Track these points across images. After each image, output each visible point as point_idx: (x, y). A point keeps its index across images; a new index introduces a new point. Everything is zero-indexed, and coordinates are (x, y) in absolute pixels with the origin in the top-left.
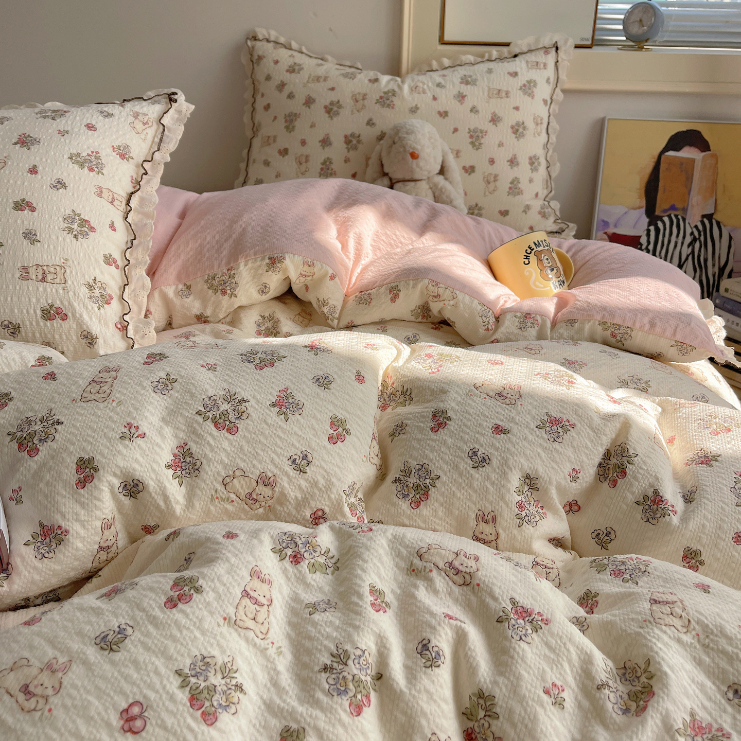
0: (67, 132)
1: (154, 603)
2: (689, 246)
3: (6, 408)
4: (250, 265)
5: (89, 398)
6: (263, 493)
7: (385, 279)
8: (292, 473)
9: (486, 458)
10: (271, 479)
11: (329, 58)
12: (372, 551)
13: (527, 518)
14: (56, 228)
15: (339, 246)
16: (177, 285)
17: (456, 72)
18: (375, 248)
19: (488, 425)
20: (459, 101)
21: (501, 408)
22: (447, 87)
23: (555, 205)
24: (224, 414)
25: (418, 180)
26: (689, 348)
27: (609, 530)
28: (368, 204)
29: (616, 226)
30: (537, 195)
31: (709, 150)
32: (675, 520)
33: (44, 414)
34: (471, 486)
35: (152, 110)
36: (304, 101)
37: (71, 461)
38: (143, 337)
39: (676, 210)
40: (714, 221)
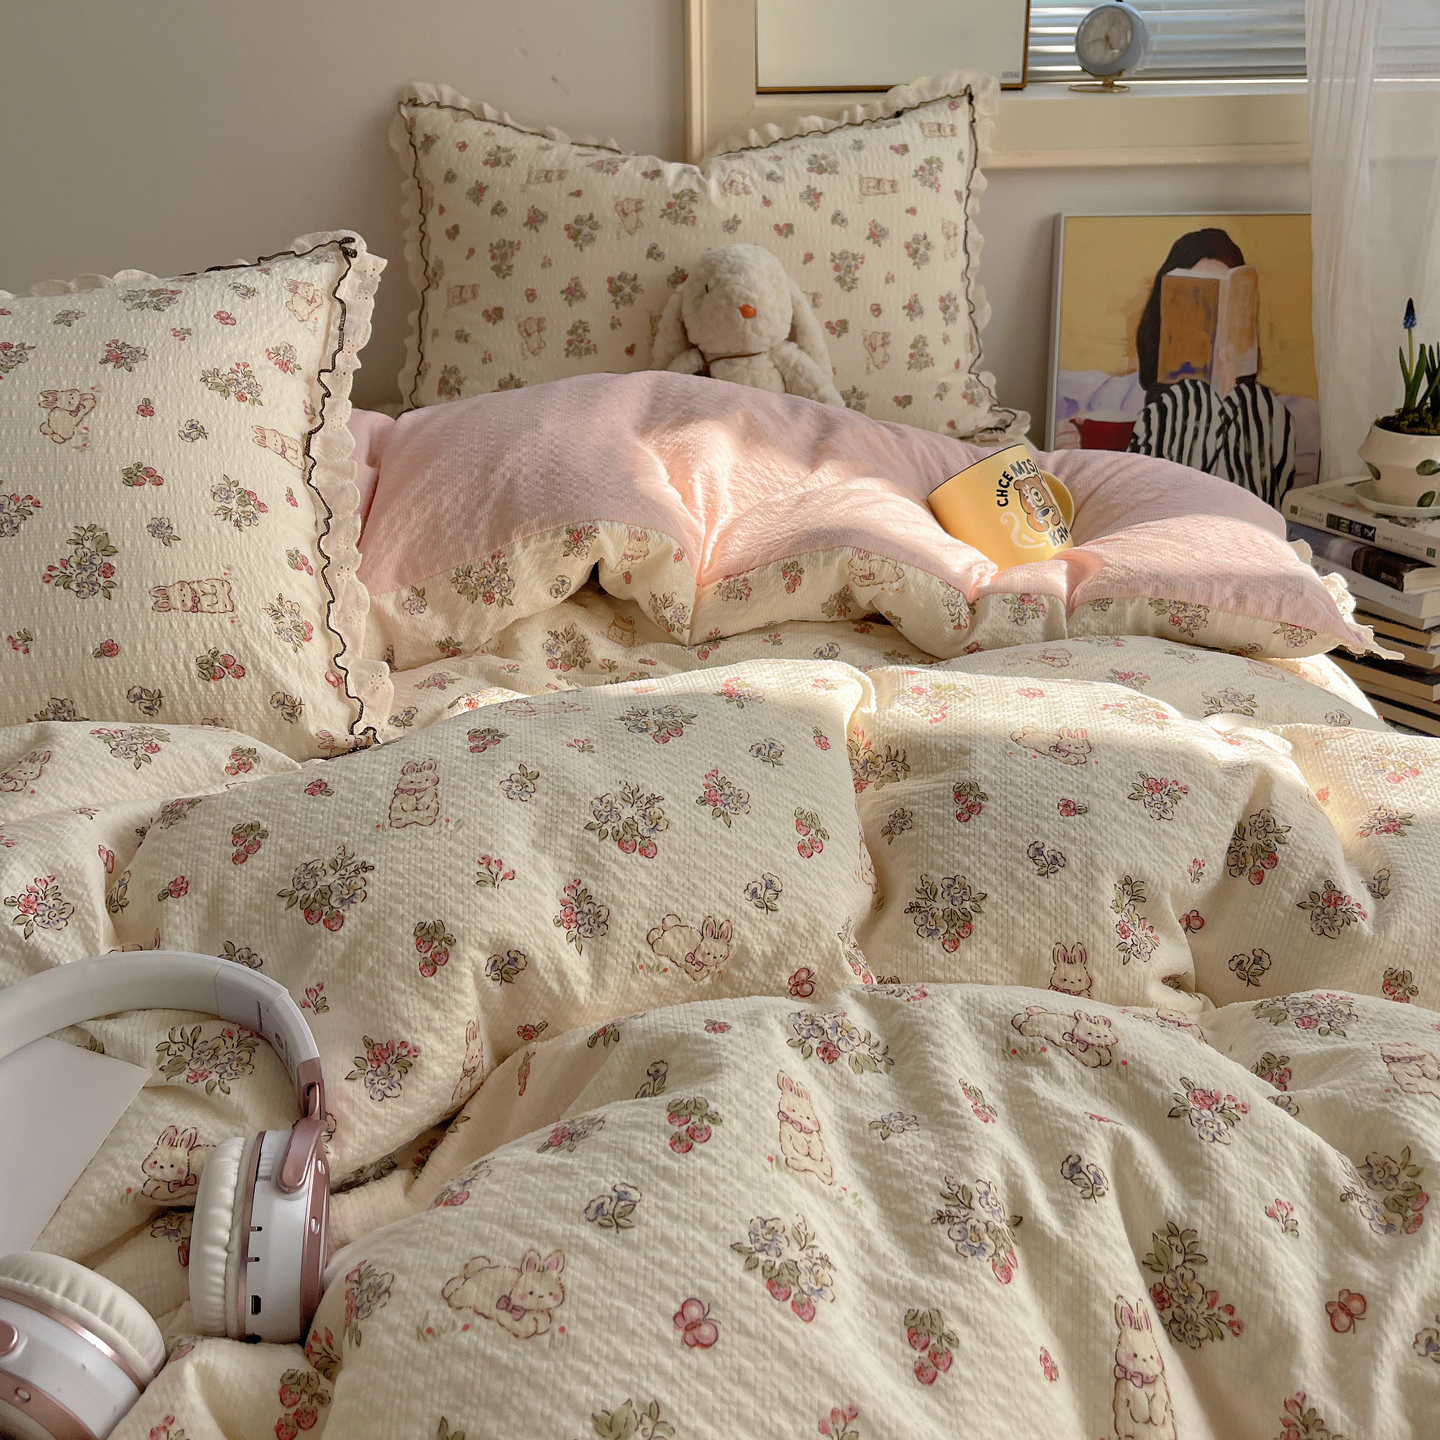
0: (188, 332)
1: (654, 1145)
3: (261, 851)
4: (533, 545)
5: (404, 821)
6: (713, 951)
7: (772, 552)
8: (755, 912)
9: (1058, 856)
10: (724, 927)
11: (555, 130)
12: (944, 1028)
13: (1134, 949)
14: (203, 511)
15: (678, 497)
16: (399, 591)
17: (798, 151)
18: (738, 496)
19: (1051, 801)
20: (811, 204)
21: (1066, 770)
22: (787, 178)
23: (989, 379)
24: (630, 825)
25: (754, 355)
26: (1305, 634)
27: (1258, 953)
28: (714, 417)
29: (1090, 407)
30: (957, 364)
31: (1243, 263)
32: (1366, 927)
33: (334, 855)
34: (1040, 906)
35: (319, 274)
36: (526, 219)
37: (405, 932)
38: (373, 693)
39: (1192, 371)
40: (1258, 388)
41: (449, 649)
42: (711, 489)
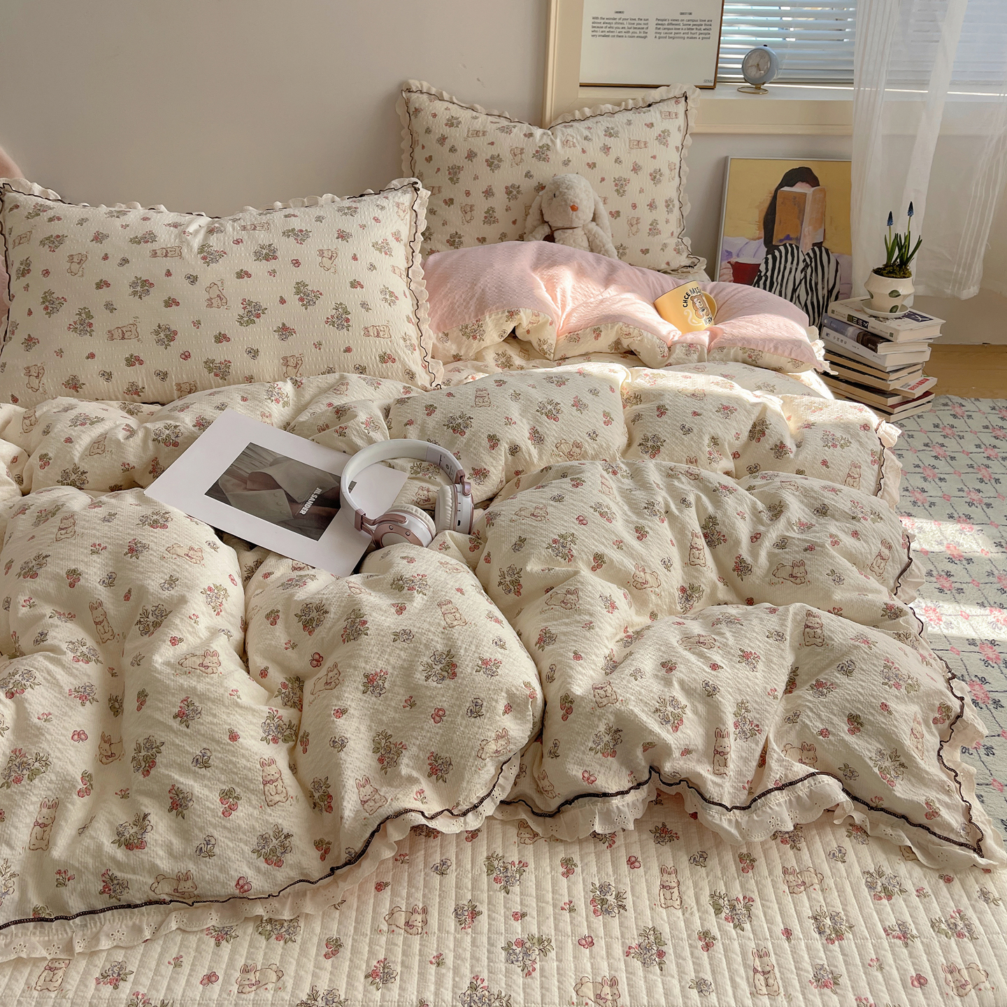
0: (365, 226)
1: (568, 486)
2: (802, 273)
3: (435, 412)
4: (493, 317)
5: (480, 405)
6: (576, 451)
7: (589, 323)
8: (589, 440)
9: (690, 429)
10: (580, 444)
11: (478, 107)
12: (648, 469)
13: (713, 460)
14: (378, 299)
15: (550, 298)
16: (438, 334)
18: (574, 299)
19: (689, 411)
20: (605, 153)
21: (695, 402)
22: (594, 139)
23: (687, 241)
25: (575, 228)
26: (800, 363)
27: (756, 465)
28: (565, 264)
29: (738, 256)
30: (672, 234)
31: (819, 185)
32: (792, 456)
33: (460, 414)
34: (683, 444)
35: (406, 199)
36: (466, 155)
37: (485, 437)
38: (437, 372)
39: (791, 239)
40: (823, 249)
41: (457, 358)
42: (564, 296)
